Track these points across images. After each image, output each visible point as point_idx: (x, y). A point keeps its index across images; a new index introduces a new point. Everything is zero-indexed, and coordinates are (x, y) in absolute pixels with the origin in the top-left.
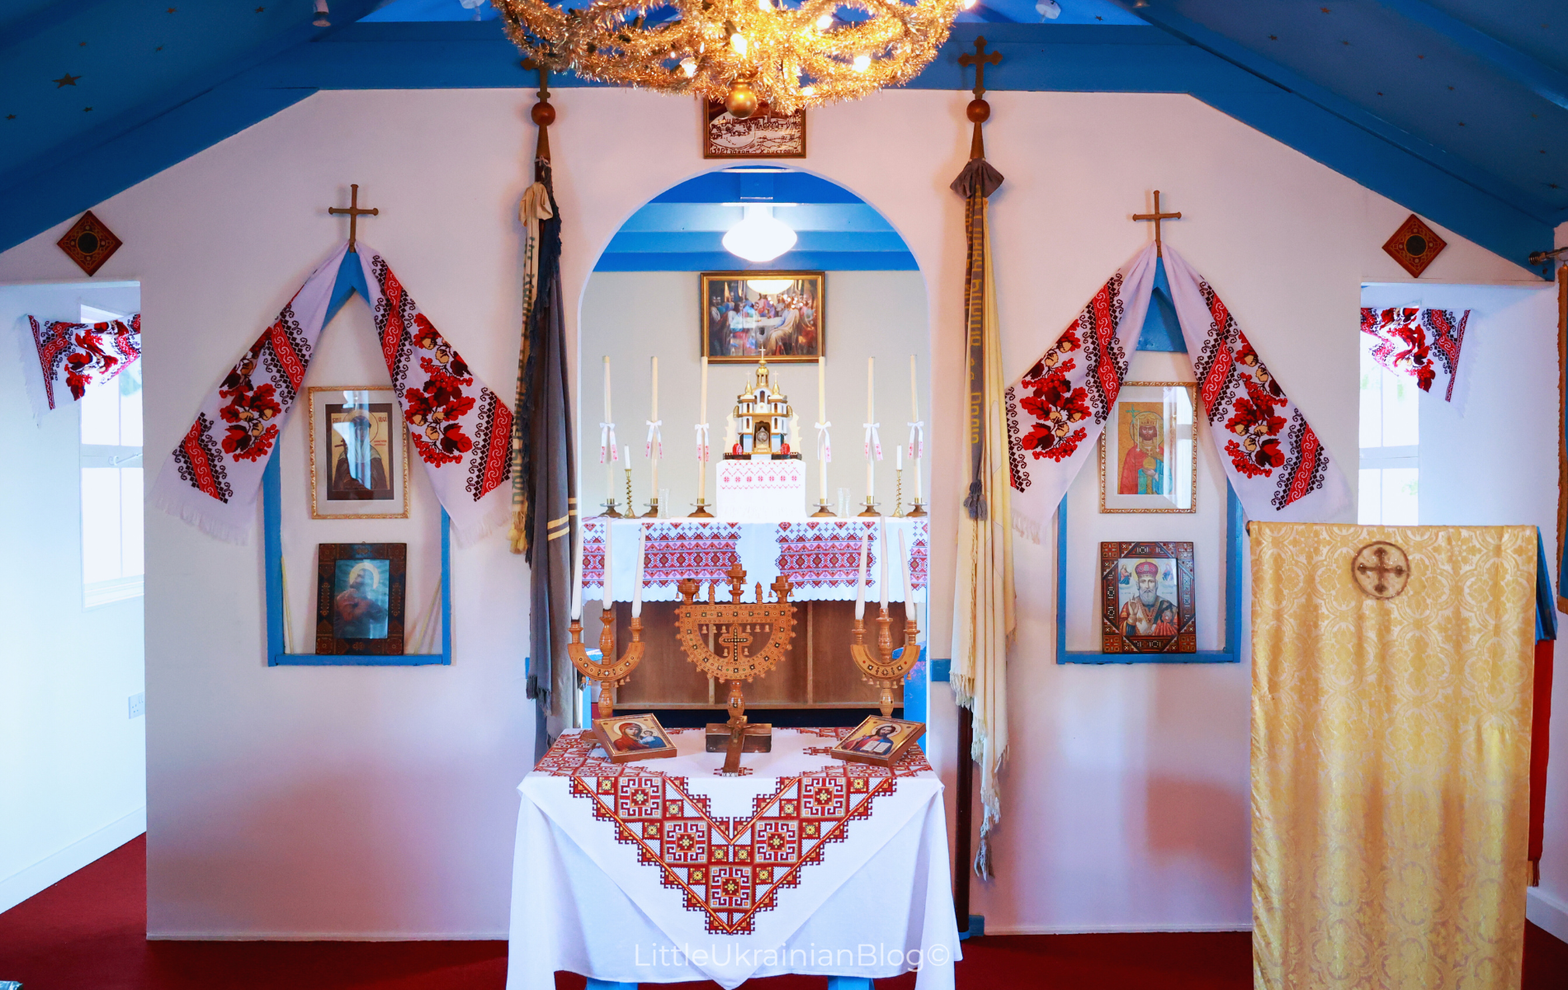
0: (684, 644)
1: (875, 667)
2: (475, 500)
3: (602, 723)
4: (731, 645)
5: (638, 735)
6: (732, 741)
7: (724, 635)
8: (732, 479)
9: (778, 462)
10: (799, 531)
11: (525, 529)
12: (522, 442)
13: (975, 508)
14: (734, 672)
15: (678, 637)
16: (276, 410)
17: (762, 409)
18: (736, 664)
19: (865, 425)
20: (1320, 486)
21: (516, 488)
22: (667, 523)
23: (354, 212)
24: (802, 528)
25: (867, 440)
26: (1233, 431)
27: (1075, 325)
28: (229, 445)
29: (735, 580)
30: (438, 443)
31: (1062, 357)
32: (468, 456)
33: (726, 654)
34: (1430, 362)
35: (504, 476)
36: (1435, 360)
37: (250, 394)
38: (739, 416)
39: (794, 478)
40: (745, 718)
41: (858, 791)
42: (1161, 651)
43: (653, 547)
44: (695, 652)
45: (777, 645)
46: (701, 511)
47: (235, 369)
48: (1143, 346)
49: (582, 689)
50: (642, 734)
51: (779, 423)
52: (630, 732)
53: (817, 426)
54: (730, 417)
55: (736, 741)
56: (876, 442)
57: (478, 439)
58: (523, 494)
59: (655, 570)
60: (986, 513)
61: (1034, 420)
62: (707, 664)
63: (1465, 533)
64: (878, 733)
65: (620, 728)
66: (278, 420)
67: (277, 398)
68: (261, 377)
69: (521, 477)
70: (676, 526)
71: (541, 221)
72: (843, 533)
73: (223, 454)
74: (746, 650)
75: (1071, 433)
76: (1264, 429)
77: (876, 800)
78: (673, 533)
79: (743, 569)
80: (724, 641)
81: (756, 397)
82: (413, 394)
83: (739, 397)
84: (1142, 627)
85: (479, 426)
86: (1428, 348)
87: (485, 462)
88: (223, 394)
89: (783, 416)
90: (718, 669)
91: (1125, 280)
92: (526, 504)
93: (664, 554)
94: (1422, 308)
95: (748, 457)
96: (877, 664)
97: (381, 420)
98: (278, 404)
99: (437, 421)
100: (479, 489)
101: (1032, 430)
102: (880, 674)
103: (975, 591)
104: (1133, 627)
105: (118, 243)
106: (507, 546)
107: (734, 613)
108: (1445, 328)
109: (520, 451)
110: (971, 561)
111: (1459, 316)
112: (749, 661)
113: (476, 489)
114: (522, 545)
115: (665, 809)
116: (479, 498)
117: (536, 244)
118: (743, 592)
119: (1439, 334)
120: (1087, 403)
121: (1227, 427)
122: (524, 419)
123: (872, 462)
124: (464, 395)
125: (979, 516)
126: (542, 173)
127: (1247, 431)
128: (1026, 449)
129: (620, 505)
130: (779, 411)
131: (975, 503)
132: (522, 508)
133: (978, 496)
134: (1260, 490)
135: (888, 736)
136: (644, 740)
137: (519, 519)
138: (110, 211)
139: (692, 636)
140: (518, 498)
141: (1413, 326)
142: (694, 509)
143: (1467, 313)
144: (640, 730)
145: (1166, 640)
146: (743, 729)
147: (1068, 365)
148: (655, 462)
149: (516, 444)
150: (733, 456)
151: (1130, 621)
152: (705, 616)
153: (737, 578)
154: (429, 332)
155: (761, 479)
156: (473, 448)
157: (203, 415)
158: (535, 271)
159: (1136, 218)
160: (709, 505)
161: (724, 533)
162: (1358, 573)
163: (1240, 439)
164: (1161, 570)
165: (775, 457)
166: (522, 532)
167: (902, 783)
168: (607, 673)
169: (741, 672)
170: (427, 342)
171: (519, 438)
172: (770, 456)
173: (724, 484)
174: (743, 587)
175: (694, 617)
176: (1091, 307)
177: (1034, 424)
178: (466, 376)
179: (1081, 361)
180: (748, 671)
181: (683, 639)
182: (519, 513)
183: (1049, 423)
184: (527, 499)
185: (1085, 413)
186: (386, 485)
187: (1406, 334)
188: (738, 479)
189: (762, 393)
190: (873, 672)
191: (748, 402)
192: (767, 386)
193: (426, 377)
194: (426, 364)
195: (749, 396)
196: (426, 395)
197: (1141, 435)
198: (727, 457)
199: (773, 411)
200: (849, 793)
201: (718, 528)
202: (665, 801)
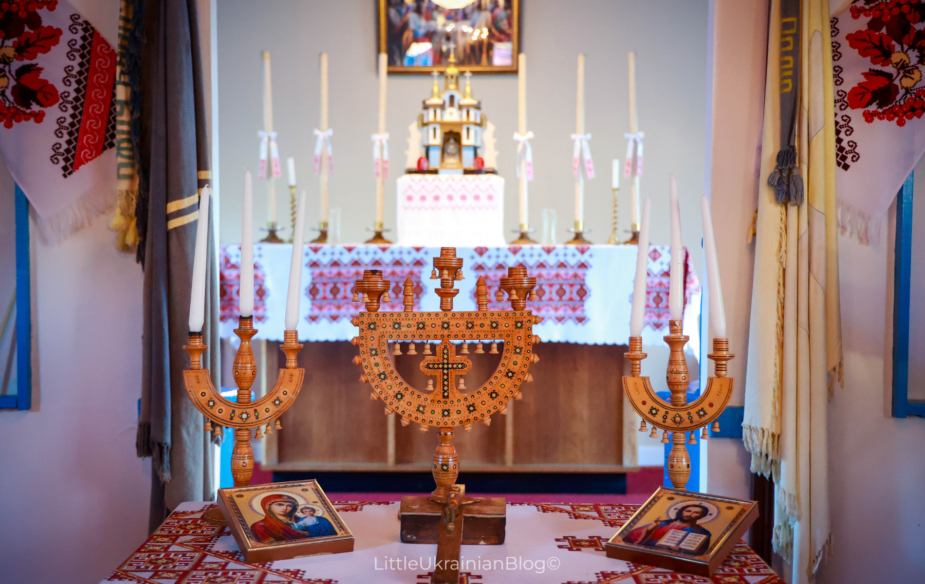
0: (366, 371)
1: (662, 411)
2: (65, 176)
3: (234, 495)
4: (438, 373)
5: (290, 514)
6: (445, 527)
7: (428, 358)
8: (416, 198)
9: (471, 177)
10: (498, 257)
11: (136, 214)
12: (129, 90)
13: (785, 187)
14: (444, 415)
15: (357, 360)
17: (452, 115)
18: (445, 403)
19: (573, 136)
21: (122, 156)
22: (339, 247)
24: (502, 254)
25: (576, 155)
29: (446, 272)
30: (7, 92)
32: (52, 113)
33: (430, 388)
35: (106, 142)
38: (425, 125)
39: (490, 198)
40: (462, 487)
43: (321, 275)
44: (383, 383)
45: (511, 374)
46: (378, 237)
49: (217, 442)
50: (299, 514)
51: (472, 132)
52: (278, 509)
53: (517, 136)
54: (414, 127)
55: (451, 526)
56: (587, 156)
57: (67, 89)
58: (132, 166)
59: (324, 302)
60: (802, 195)
61: (866, 64)
62: (402, 402)
64: (679, 516)
65: (264, 502)
69: (129, 141)
70: (350, 250)
72: (551, 260)
74: (462, 381)
75: (924, 83)
78: (346, 258)
79: (458, 256)
80: (428, 366)
81: (444, 103)
83: (424, 102)
85: (68, 69)
87: (79, 122)
89: (476, 124)
90: (418, 410)
92: (137, 182)
93: (335, 284)
95: (435, 172)
96: (663, 406)
99: (6, 61)
100: (71, 160)
101: (863, 79)
102: (669, 422)
103: (783, 308)
106: (111, 240)
107: (444, 323)
109: (126, 103)
110: (777, 264)
112: (466, 399)
113: (66, 160)
114: (131, 238)
116: (70, 173)
118: (457, 291)
122: (132, 55)
123: (582, 181)
124: (45, 24)
125: (792, 198)
128: (853, 108)
129: (283, 229)
130: (472, 118)
131: (785, 181)
132: (132, 185)
133: (790, 170)
135: (699, 522)
136: (301, 523)
137: (127, 201)
139: (378, 359)
140: (126, 172)
142: (371, 235)
144: (295, 506)
146: (461, 507)
148: (324, 178)
149: (121, 93)
150: (420, 170)
152: (399, 328)
153: (449, 269)
155: (450, 198)
156: (61, 101)
160: (388, 231)
161: (408, 259)
165: (467, 172)
166: (132, 219)
168: (244, 416)
169: (454, 416)
171: (125, 84)
172: (461, 171)
173: (408, 203)
174: (457, 284)
175: (382, 330)
177: (867, 70)
180: (465, 414)
181: (364, 364)
182: (127, 192)
183: (890, 69)
184: (138, 173)
188: (423, 198)
189: (452, 98)
190: (658, 419)
191: (435, 107)
192: (457, 88)
195: (436, 101)
198: (410, 172)
199: (465, 118)
201: (401, 253)
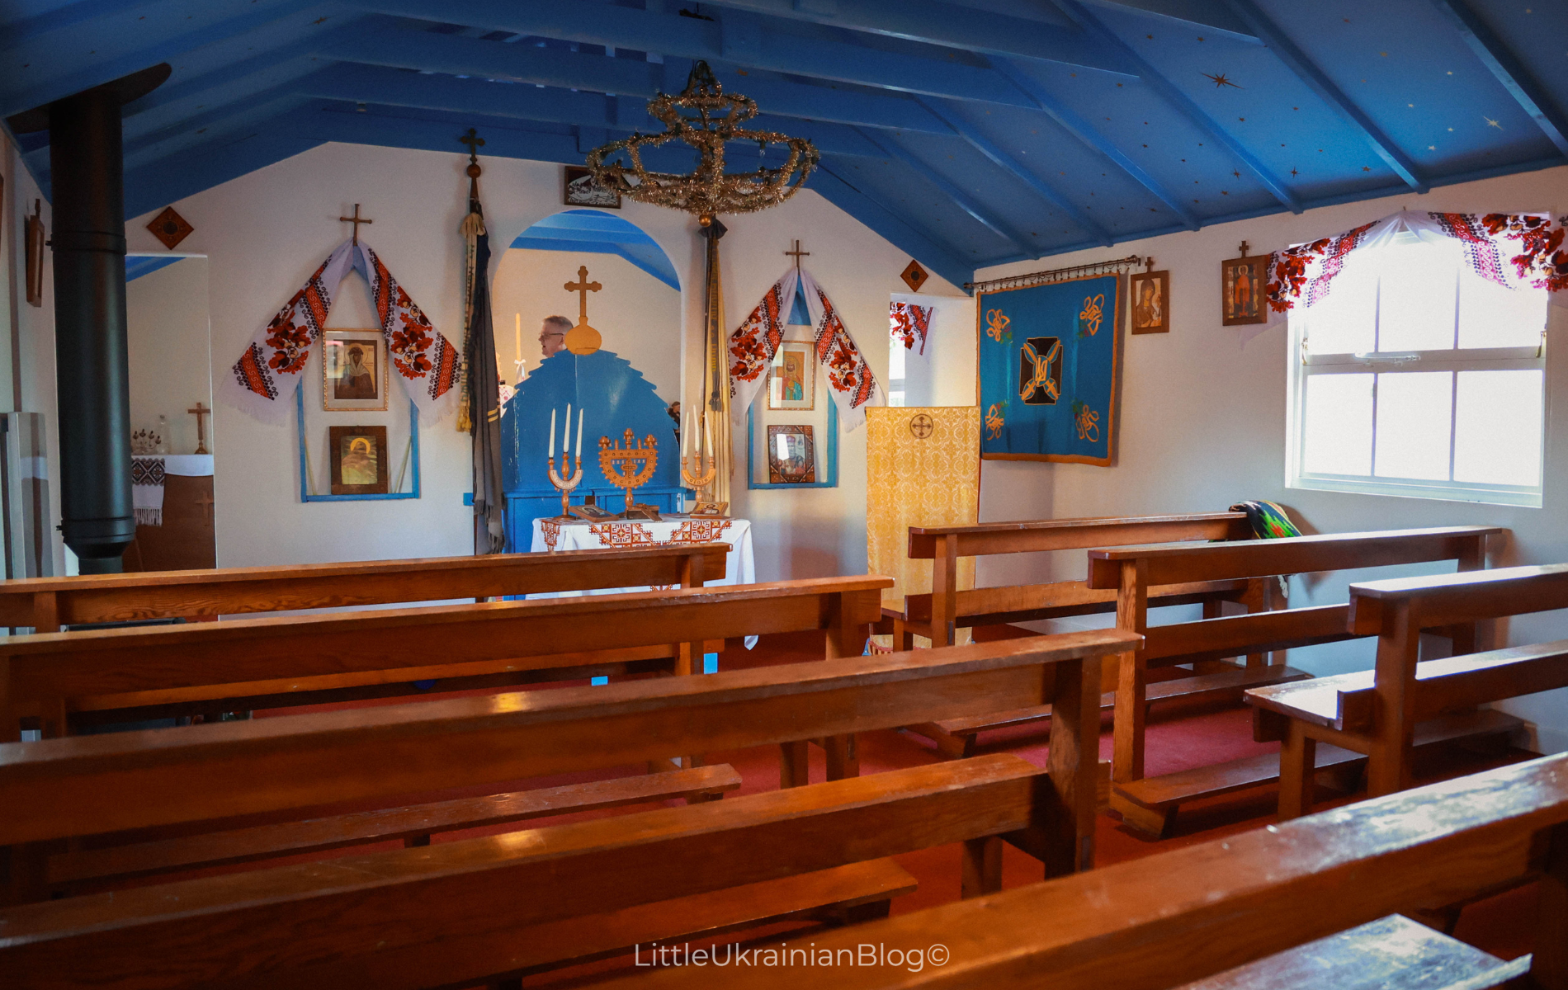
1: (694, 480)
2: (434, 400)
4: (627, 470)
7: (623, 465)
11: (470, 416)
12: (468, 365)
13: (714, 405)
14: (629, 483)
16: (307, 342)
18: (630, 479)
20: (872, 397)
23: (356, 221)
26: (833, 367)
27: (757, 309)
28: (273, 363)
30: (412, 365)
31: (752, 326)
32: (429, 373)
33: (624, 475)
34: (912, 333)
35: (453, 385)
36: (914, 332)
37: (293, 332)
41: (716, 527)
42: (798, 482)
44: (609, 474)
45: (649, 469)
47: (278, 315)
48: (792, 322)
52: (591, 511)
57: (435, 363)
58: (468, 396)
61: (738, 359)
62: (616, 480)
63: (954, 410)
64: (707, 507)
65: (585, 510)
66: (309, 348)
67: (308, 334)
68: (300, 320)
69: (467, 386)
71: (478, 236)
73: (269, 369)
75: (756, 367)
76: (848, 367)
77: (723, 530)
80: (624, 468)
82: (397, 335)
84: (789, 470)
85: (435, 355)
86: (911, 326)
87: (439, 377)
88: (269, 331)
90: (621, 482)
91: (783, 287)
92: (470, 402)
94: (907, 304)
97: (370, 350)
98: (309, 339)
99: (412, 352)
100: (436, 393)
102: (696, 484)
104: (784, 470)
105: (191, 229)
107: (628, 453)
108: (919, 316)
109: (466, 371)
111: (927, 310)
112: (635, 478)
113: (434, 393)
114: (468, 425)
115: (633, 538)
117: (475, 249)
119: (917, 319)
120: (764, 351)
121: (830, 365)
122: (470, 351)
124: (426, 337)
125: (717, 409)
126: (475, 207)
127: (840, 367)
128: (733, 375)
131: (714, 403)
132: (467, 404)
133: (716, 399)
134: (844, 398)
135: (713, 508)
137: (465, 410)
138: (184, 207)
139: (608, 466)
140: (465, 398)
141: (903, 313)
143: (931, 309)
144: (595, 510)
145: (801, 476)
147: (755, 331)
151: (783, 467)
154: (406, 299)
156: (432, 368)
157: (254, 343)
158: (474, 265)
159: (787, 254)
162: (912, 428)
163: (836, 372)
164: (797, 440)
166: (467, 418)
167: (734, 523)
168: (565, 487)
169: (632, 484)
170: (405, 304)
171: (466, 363)
176: (765, 299)
178: (428, 325)
179: (762, 328)
180: (636, 483)
181: (604, 467)
182: (465, 406)
183: (745, 361)
184: (470, 399)
185: (764, 356)
186: (372, 390)
187: (899, 318)
190: (693, 483)
193: (404, 325)
194: (404, 317)
196: (406, 336)
197: (787, 369)
200: (712, 528)
202: (632, 534)
